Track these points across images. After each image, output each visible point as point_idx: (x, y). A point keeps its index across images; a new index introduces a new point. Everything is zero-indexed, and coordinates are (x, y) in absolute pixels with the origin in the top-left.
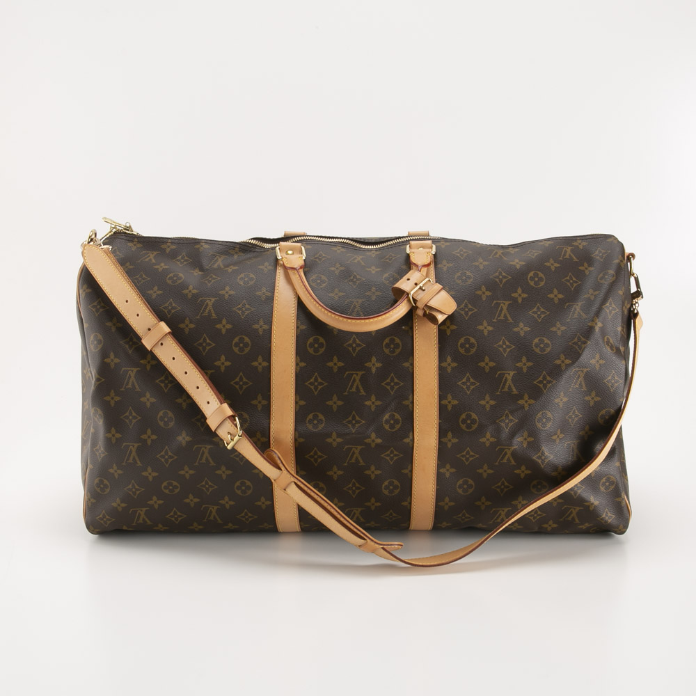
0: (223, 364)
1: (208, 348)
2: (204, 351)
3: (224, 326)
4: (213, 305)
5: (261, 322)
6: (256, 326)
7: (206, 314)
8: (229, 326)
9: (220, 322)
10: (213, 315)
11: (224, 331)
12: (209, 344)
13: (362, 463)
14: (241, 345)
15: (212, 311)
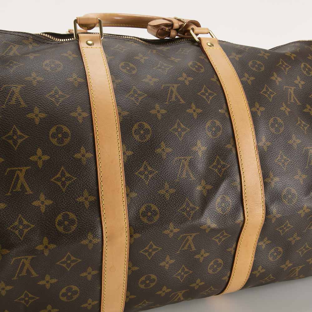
0: (40, 158)
1: (20, 141)
2: (15, 145)
3: (37, 115)
4: (21, 92)
5: (79, 110)
6: (74, 114)
7: (13, 102)
8: (43, 115)
9: (32, 111)
10: (22, 103)
11: (37, 121)
12: (21, 137)
13: (194, 249)
14: (60, 136)
15: (20, 99)
